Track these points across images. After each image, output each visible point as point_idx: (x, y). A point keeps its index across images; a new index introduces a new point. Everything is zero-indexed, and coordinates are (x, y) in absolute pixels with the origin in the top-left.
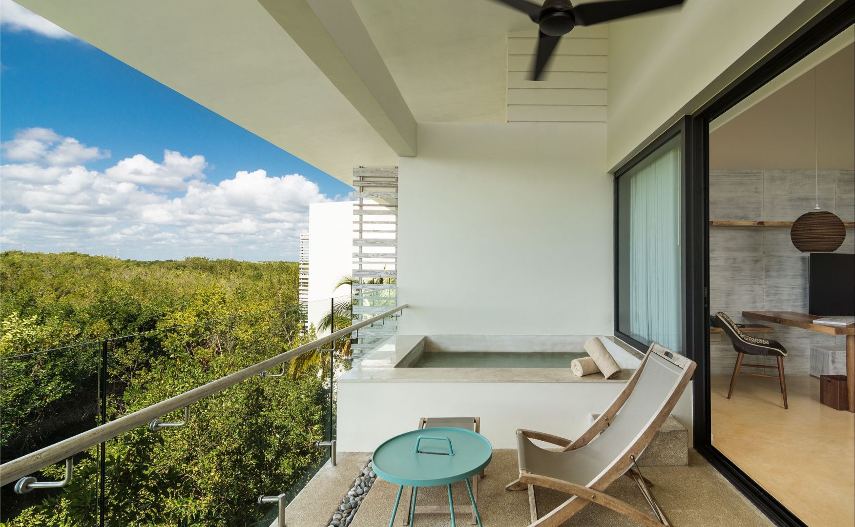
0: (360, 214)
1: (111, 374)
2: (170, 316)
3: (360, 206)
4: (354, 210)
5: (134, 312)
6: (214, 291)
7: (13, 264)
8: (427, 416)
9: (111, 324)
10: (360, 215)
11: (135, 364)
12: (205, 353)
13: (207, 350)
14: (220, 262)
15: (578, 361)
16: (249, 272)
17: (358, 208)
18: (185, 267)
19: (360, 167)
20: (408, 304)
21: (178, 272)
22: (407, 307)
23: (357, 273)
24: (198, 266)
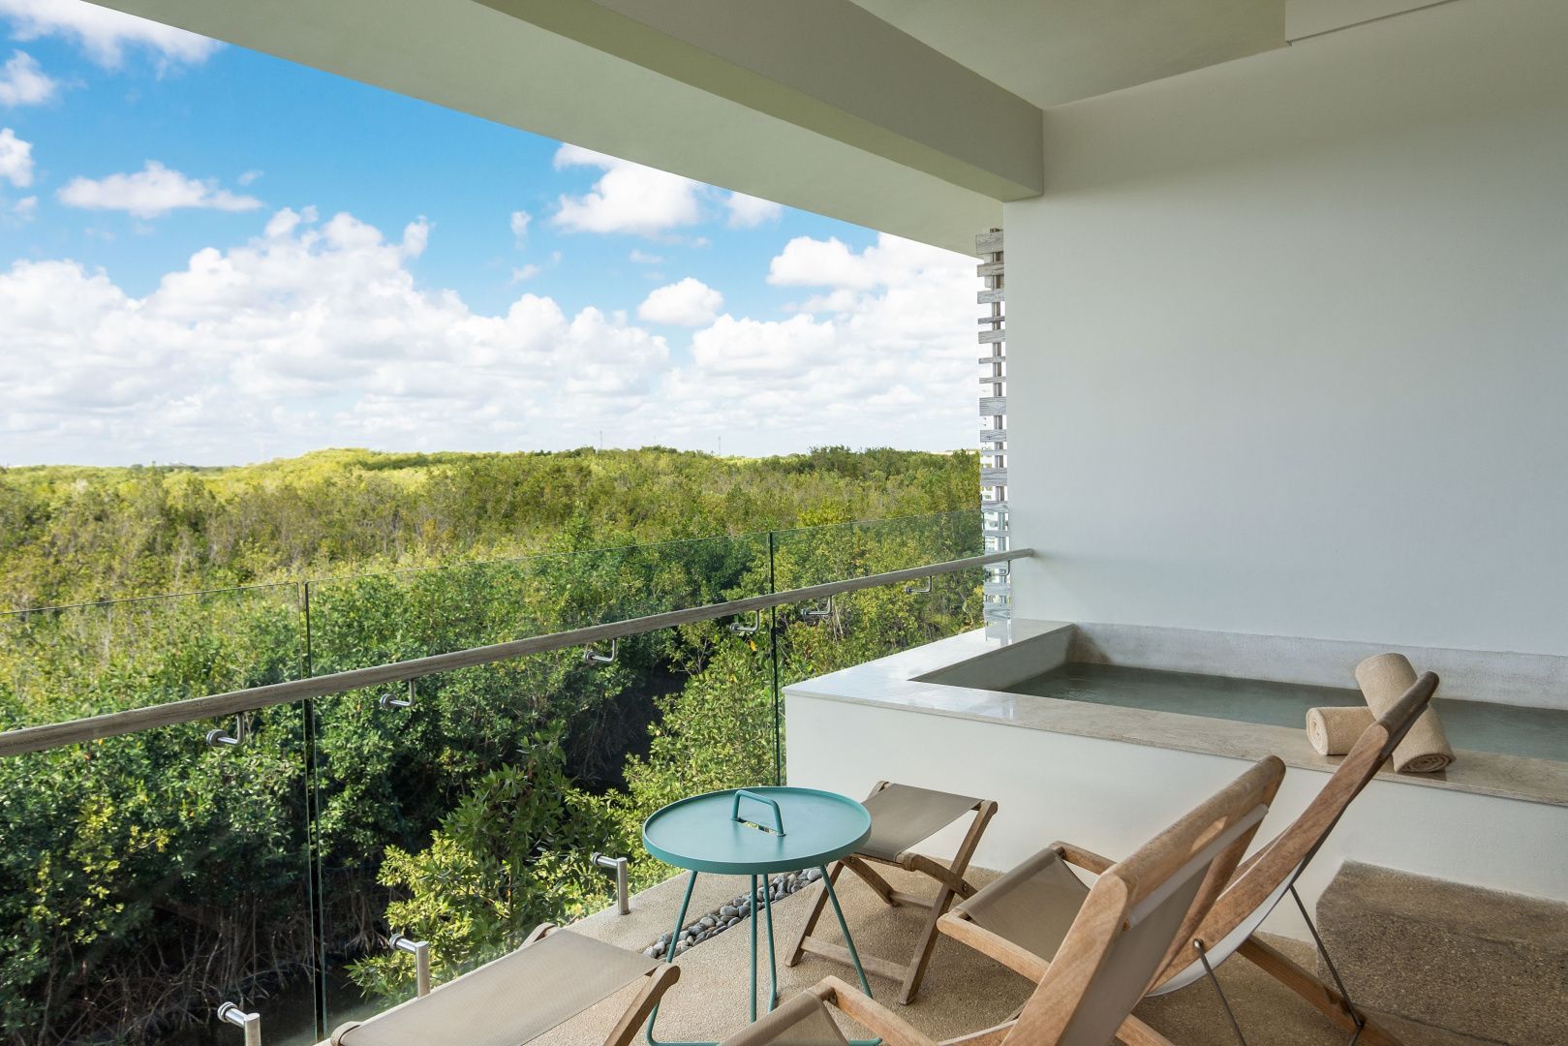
0: (995, 340)
1: (673, 658)
2: (761, 561)
3: (994, 322)
4: (980, 333)
5: (720, 550)
6: (825, 515)
7: (581, 470)
8: (893, 779)
9: (689, 573)
10: (994, 344)
11: (703, 643)
12: (809, 633)
13: (813, 629)
14: (871, 454)
15: (1320, 711)
16: (922, 474)
17: (989, 327)
18: (811, 467)
19: (992, 231)
20: (1036, 548)
21: (802, 478)
22: (1030, 553)
23: (990, 476)
24: (833, 465)
